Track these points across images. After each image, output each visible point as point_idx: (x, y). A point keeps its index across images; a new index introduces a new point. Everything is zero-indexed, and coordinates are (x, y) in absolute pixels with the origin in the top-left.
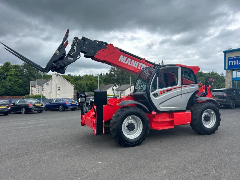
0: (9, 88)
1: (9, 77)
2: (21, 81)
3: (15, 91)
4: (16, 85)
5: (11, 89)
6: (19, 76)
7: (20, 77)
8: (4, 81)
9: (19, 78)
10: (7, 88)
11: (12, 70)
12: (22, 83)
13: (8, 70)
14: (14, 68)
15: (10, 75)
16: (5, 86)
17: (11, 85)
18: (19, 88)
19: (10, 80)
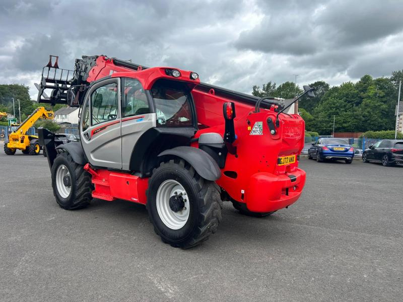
0: (363, 119)
1: (365, 101)
2: (384, 106)
3: (372, 125)
4: (376, 114)
5: (366, 121)
6: (382, 97)
7: (384, 99)
8: (356, 108)
9: (382, 102)
10: (360, 119)
11: (371, 89)
12: (387, 110)
13: (365, 90)
14: (376, 84)
15: (366, 98)
16: (357, 116)
17: (367, 114)
18: (382, 119)
19: (366, 105)
